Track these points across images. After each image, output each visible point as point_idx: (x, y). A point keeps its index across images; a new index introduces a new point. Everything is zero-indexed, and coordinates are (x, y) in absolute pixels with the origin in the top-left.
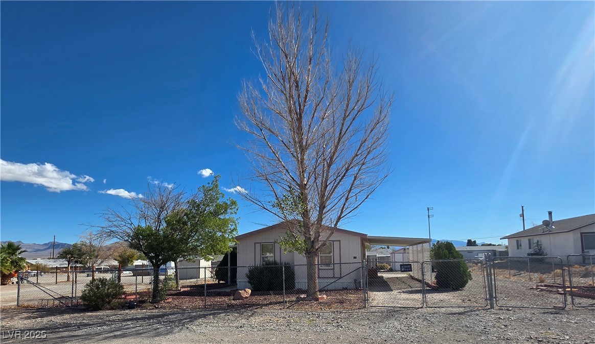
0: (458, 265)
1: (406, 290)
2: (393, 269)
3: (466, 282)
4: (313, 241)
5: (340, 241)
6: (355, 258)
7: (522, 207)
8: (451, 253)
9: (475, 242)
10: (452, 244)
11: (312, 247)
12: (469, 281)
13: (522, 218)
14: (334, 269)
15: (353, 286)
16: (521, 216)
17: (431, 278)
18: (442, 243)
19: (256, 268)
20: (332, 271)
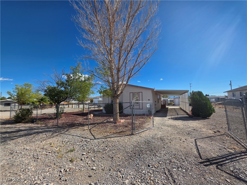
0: (206, 104)
1: (174, 116)
2: (175, 104)
3: (211, 114)
4: (116, 91)
5: (142, 92)
6: (149, 100)
7: (231, 81)
8: (201, 97)
9: (208, 95)
10: (201, 92)
11: (115, 93)
12: (213, 113)
13: (230, 85)
14: (139, 105)
15: (148, 113)
16: (230, 84)
17: (189, 109)
18: (195, 92)
19: (108, 104)
20: (139, 106)
